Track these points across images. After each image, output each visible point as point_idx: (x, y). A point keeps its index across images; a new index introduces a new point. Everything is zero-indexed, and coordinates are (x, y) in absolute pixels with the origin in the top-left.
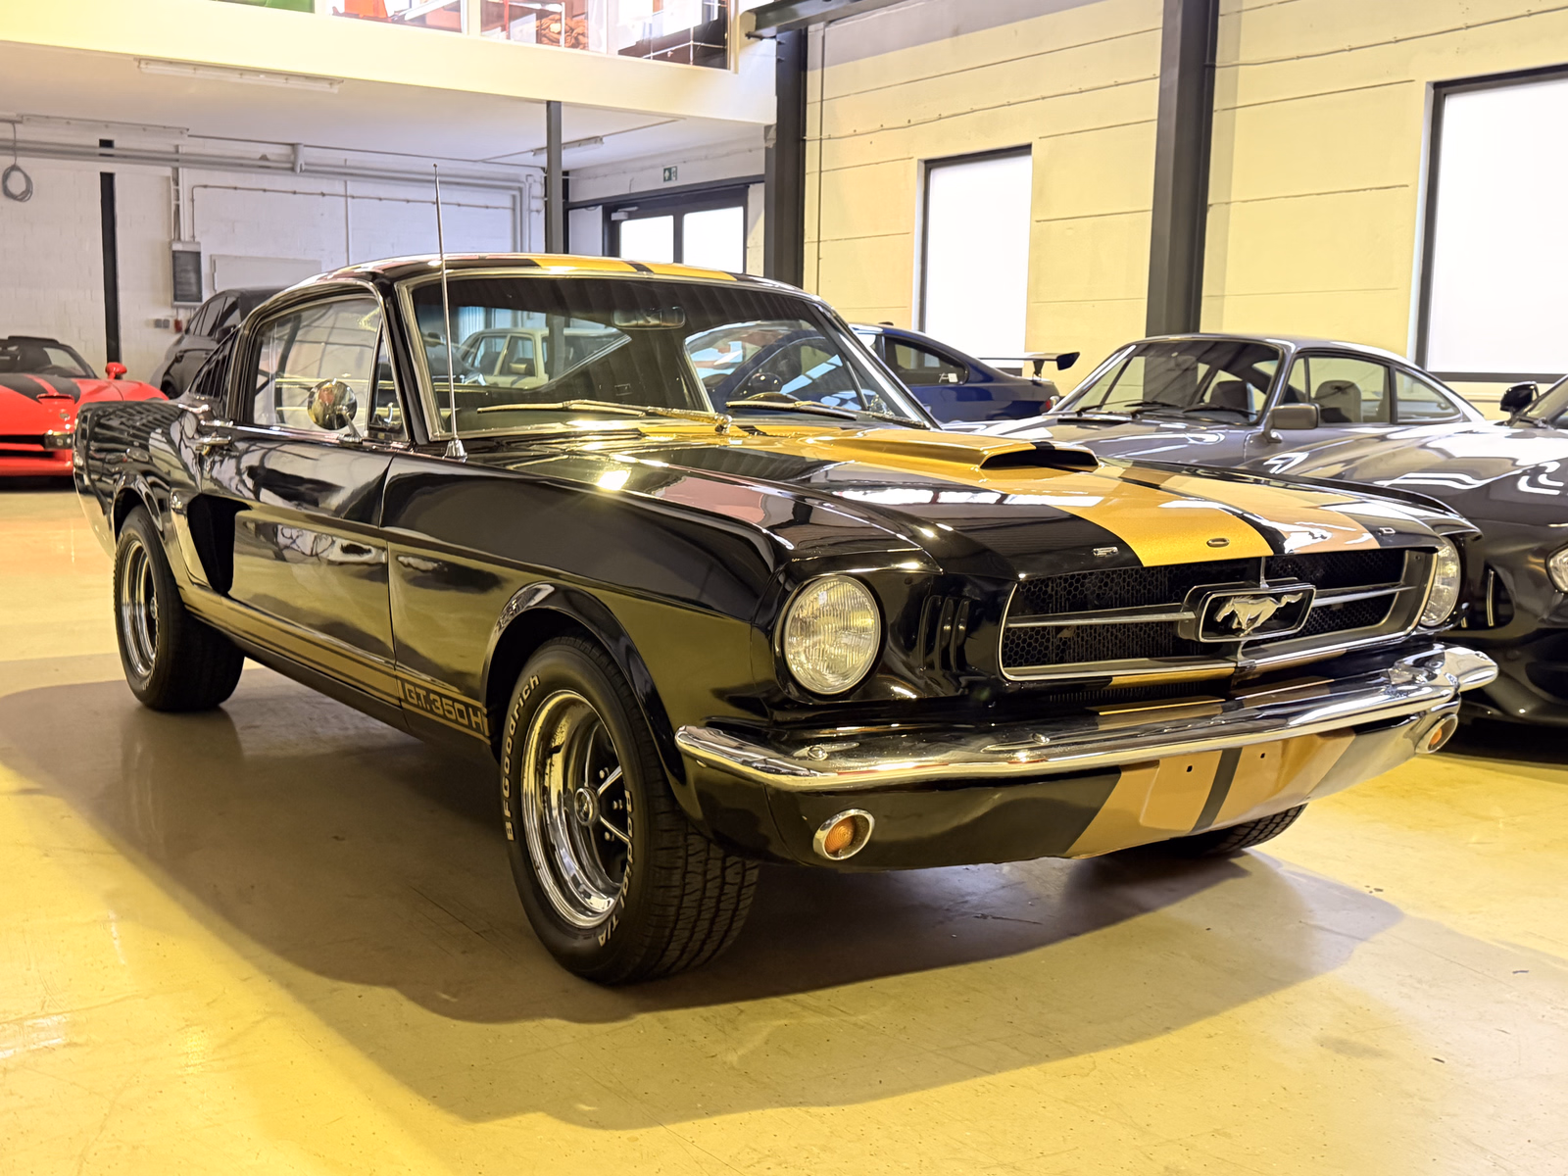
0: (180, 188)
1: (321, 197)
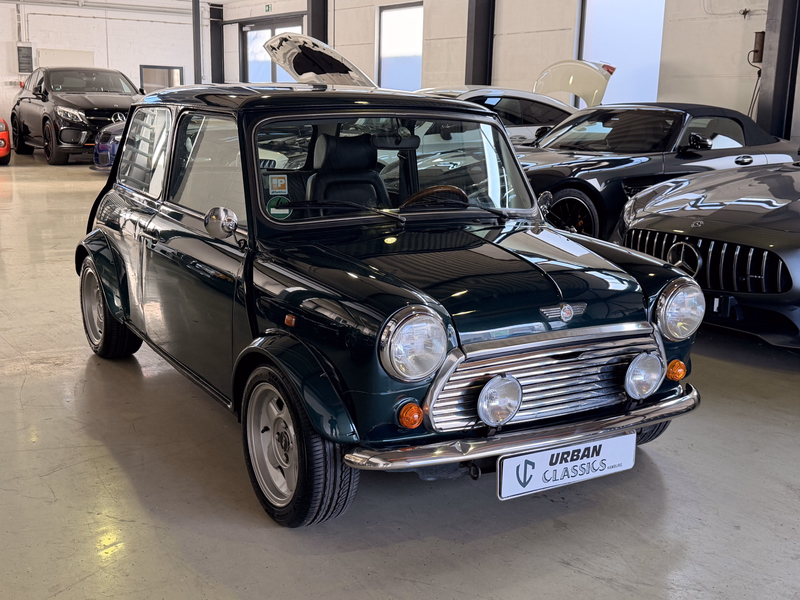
0: (21, 15)
1: (93, 18)
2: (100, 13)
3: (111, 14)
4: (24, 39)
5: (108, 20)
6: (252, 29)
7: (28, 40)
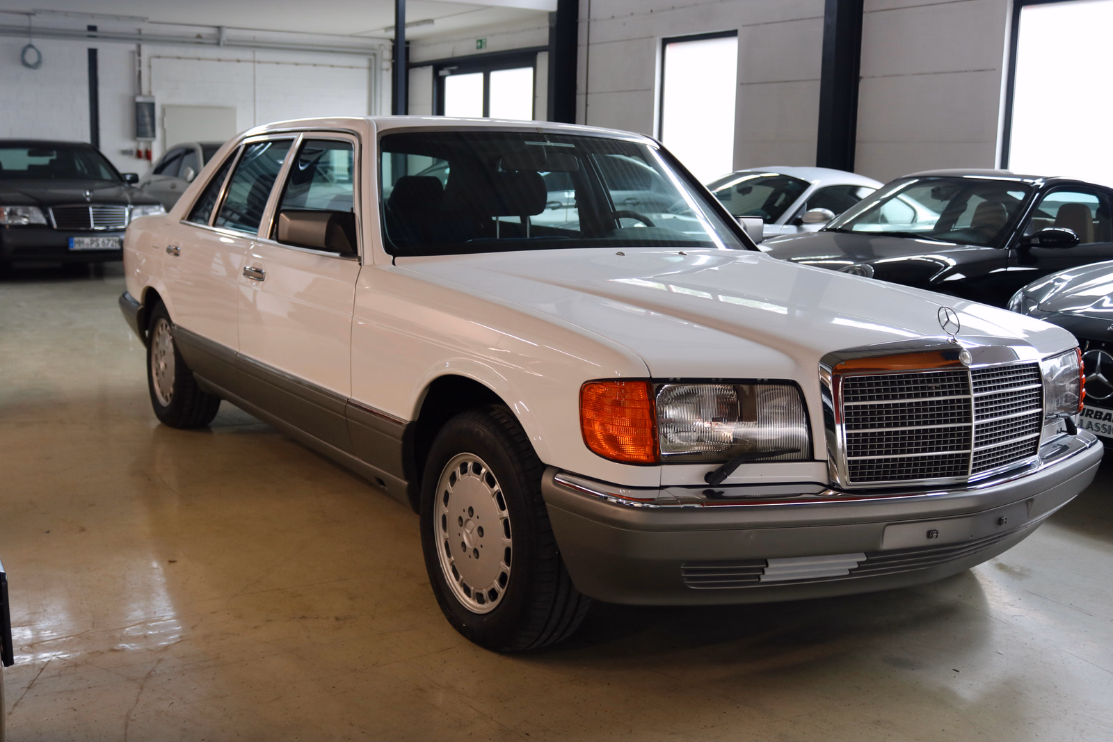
0: (142, 58)
1: (237, 63)
2: (247, 55)
3: (260, 55)
4: (144, 91)
5: (257, 64)
6: (453, 73)
7: (150, 92)
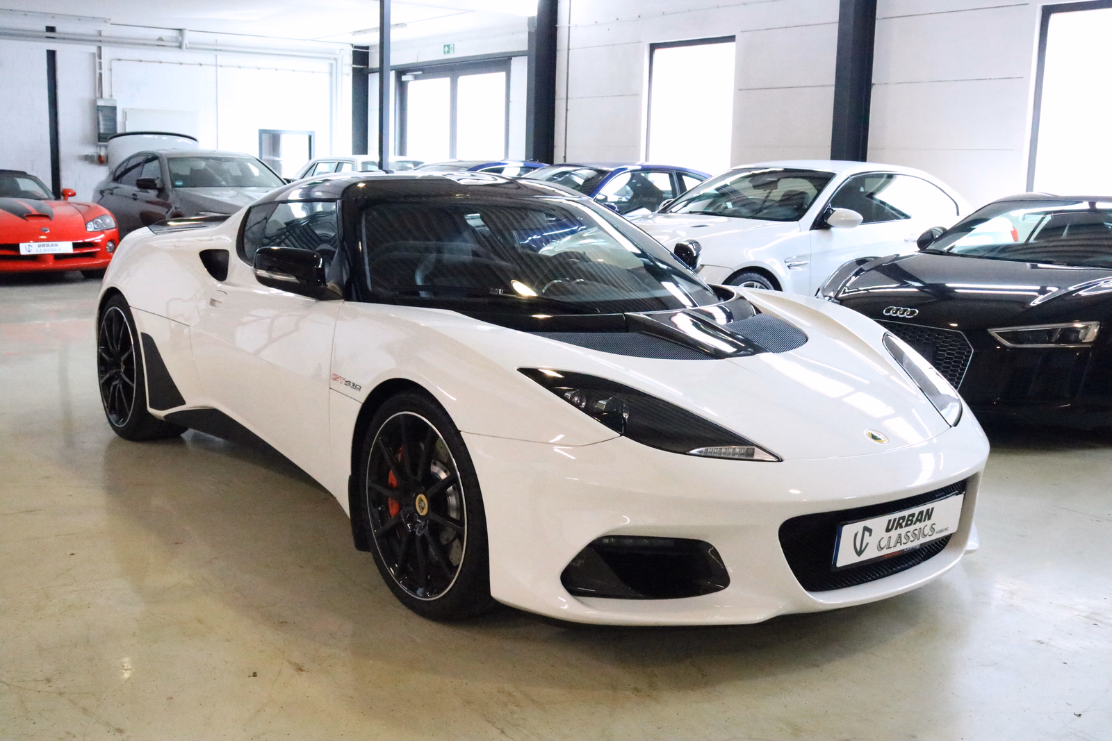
0: (103, 60)
1: (199, 66)
2: (208, 58)
3: (222, 59)
4: (106, 94)
5: (219, 68)
6: (416, 78)
7: (111, 96)
